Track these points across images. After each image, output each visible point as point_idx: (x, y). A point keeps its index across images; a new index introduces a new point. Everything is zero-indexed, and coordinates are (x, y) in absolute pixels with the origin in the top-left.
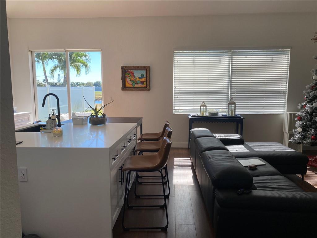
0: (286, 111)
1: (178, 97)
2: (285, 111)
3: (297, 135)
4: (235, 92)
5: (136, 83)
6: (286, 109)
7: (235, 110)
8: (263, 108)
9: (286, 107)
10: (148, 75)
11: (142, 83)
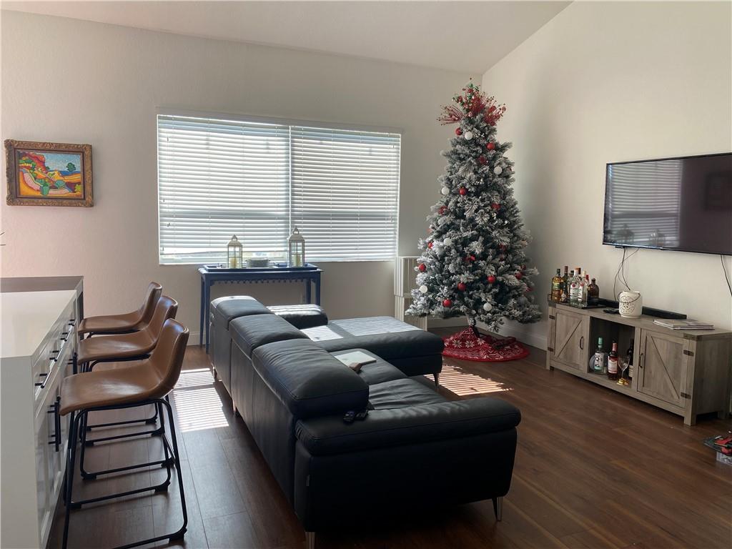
0: (397, 253)
1: (171, 223)
2: (395, 255)
3: (419, 300)
4: (300, 215)
5: (54, 187)
6: (397, 250)
7: (303, 254)
8: (356, 249)
9: (397, 247)
10: (88, 167)
11: (71, 186)
